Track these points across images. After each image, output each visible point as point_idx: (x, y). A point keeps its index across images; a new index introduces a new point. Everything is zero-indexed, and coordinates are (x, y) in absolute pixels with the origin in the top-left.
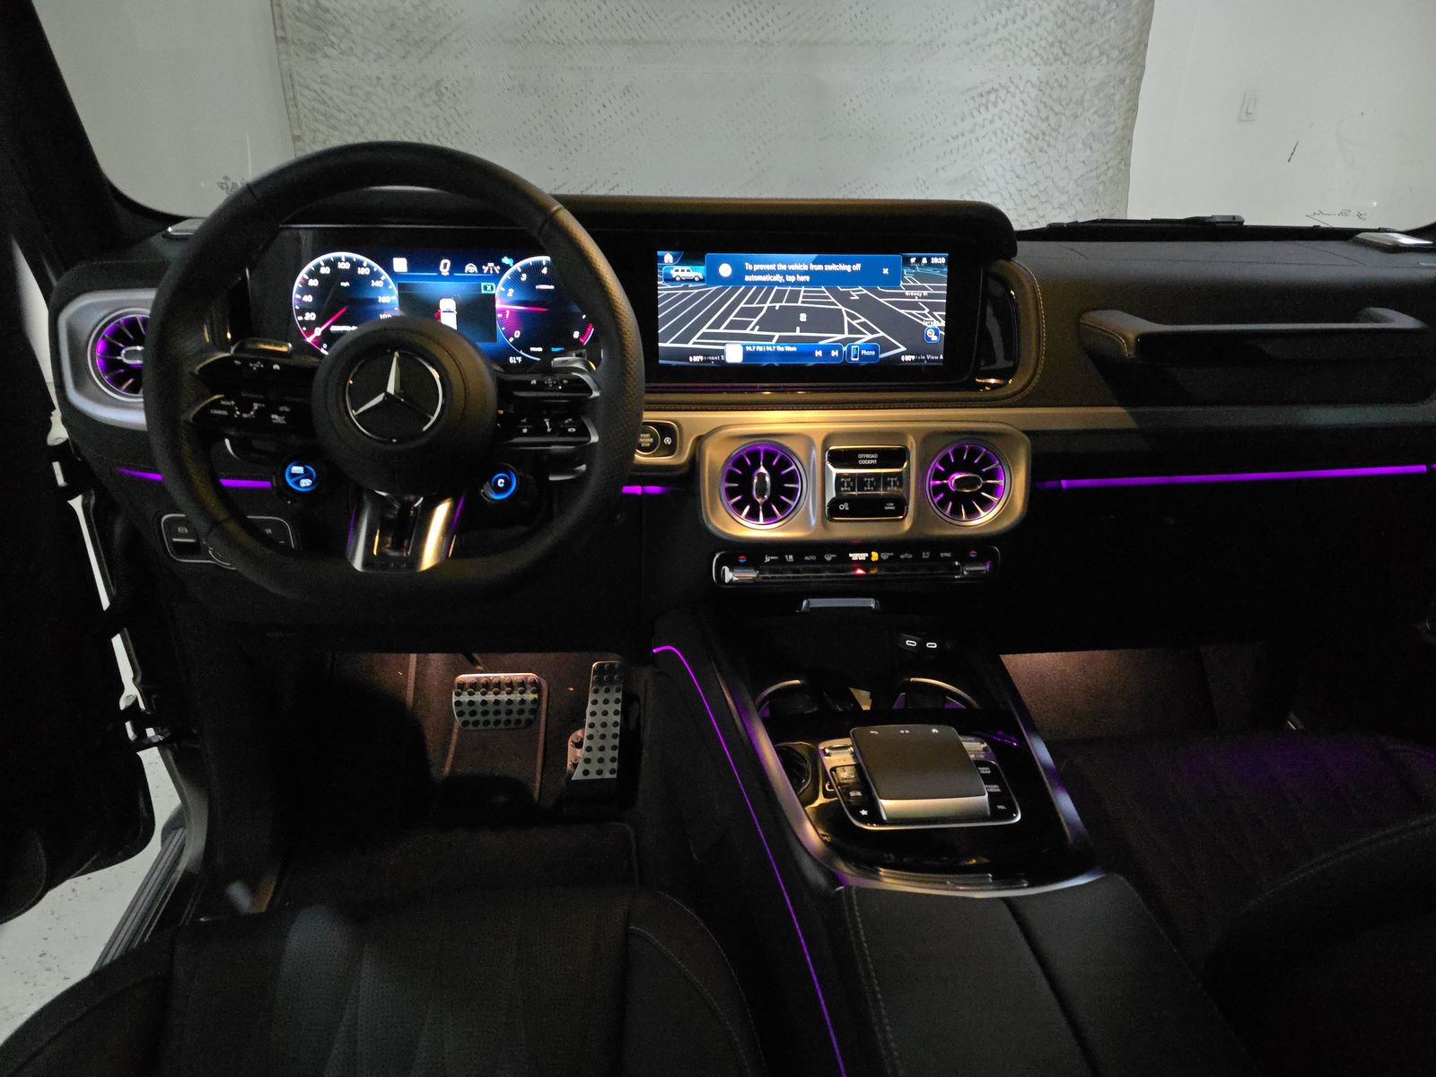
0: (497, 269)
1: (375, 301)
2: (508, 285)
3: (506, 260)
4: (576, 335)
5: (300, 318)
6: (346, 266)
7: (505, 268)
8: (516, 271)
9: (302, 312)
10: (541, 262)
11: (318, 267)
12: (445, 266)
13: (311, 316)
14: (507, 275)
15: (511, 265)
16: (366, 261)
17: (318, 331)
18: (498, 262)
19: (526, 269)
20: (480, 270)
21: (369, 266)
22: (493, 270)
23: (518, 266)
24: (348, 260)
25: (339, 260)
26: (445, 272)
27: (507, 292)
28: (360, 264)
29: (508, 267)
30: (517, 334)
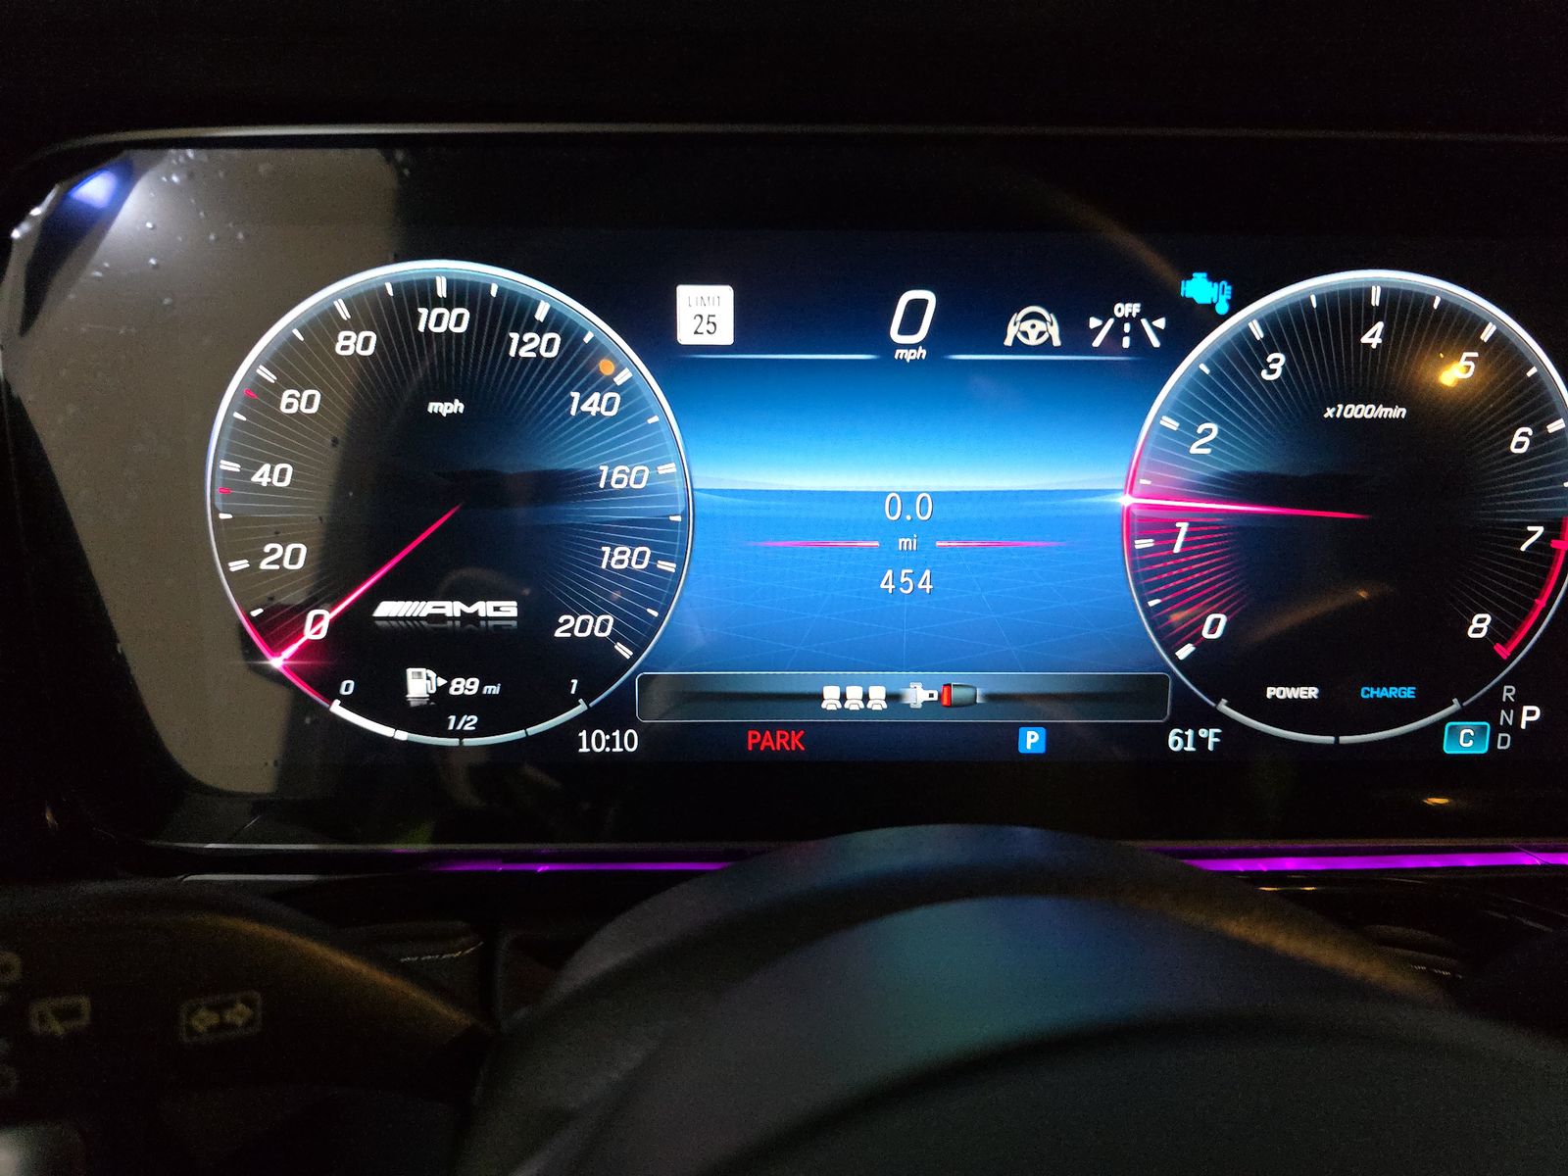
0: (1153, 330)
1: (579, 485)
2: (1196, 404)
3: (1199, 289)
4: (1480, 626)
5: (238, 565)
6: (453, 321)
7: (1194, 322)
8: (1244, 336)
9: (245, 537)
10: (1362, 294)
11: (326, 325)
12: (910, 325)
13: (289, 556)
14: (1197, 359)
15: (1222, 308)
16: (548, 298)
17: (317, 626)
18: (1161, 299)
19: (1284, 329)
20: (1076, 335)
21: (555, 321)
22: (1138, 334)
23: (1251, 317)
24: (461, 293)
25: (421, 293)
26: (909, 346)
27: (1188, 434)
28: (517, 313)
29: (1206, 319)
30: (1215, 626)
